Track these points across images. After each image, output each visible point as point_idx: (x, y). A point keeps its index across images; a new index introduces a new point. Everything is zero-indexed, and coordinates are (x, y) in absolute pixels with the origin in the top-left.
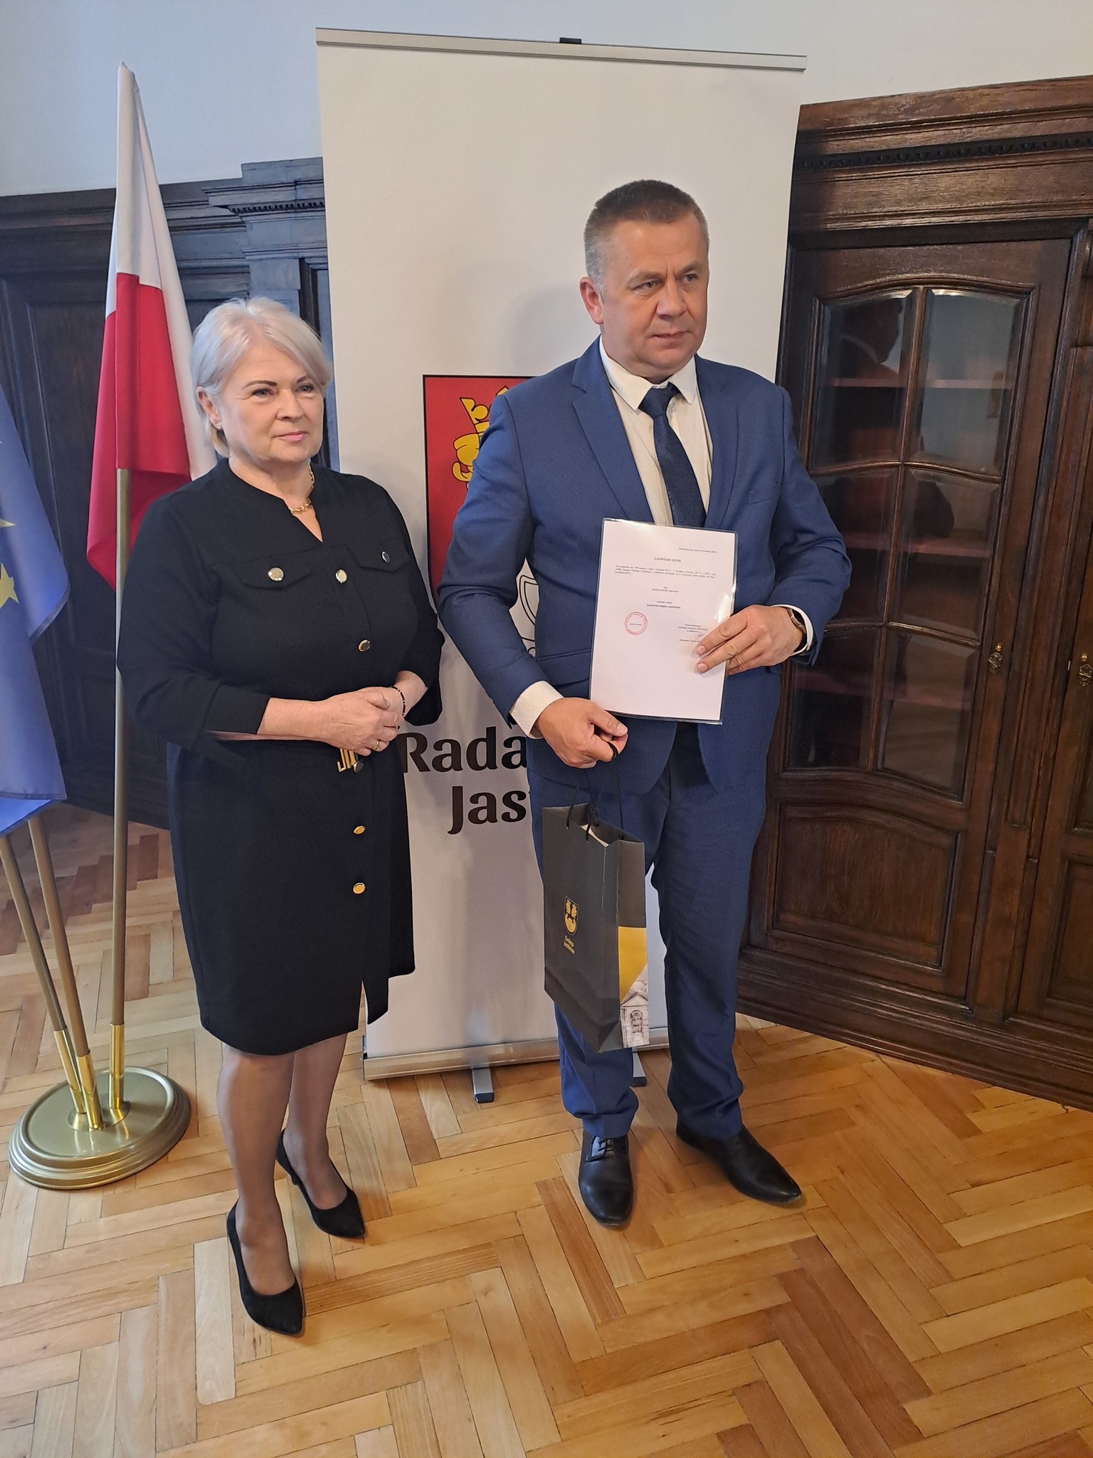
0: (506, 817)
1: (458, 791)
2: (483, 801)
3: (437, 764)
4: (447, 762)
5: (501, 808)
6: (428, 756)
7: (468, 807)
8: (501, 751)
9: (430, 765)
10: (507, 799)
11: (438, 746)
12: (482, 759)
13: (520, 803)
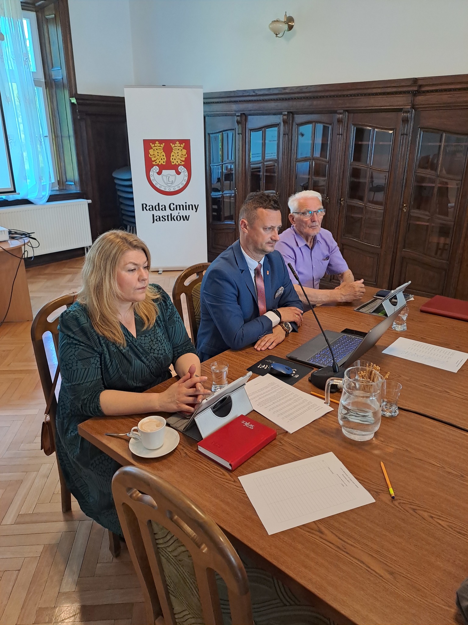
0: (162, 220)
1: (153, 215)
2: (158, 217)
3: (149, 209)
4: (151, 209)
5: (161, 219)
6: (148, 208)
7: (155, 218)
8: (161, 208)
9: (148, 209)
10: (162, 217)
11: (149, 206)
12: (157, 209)
13: (165, 218)
